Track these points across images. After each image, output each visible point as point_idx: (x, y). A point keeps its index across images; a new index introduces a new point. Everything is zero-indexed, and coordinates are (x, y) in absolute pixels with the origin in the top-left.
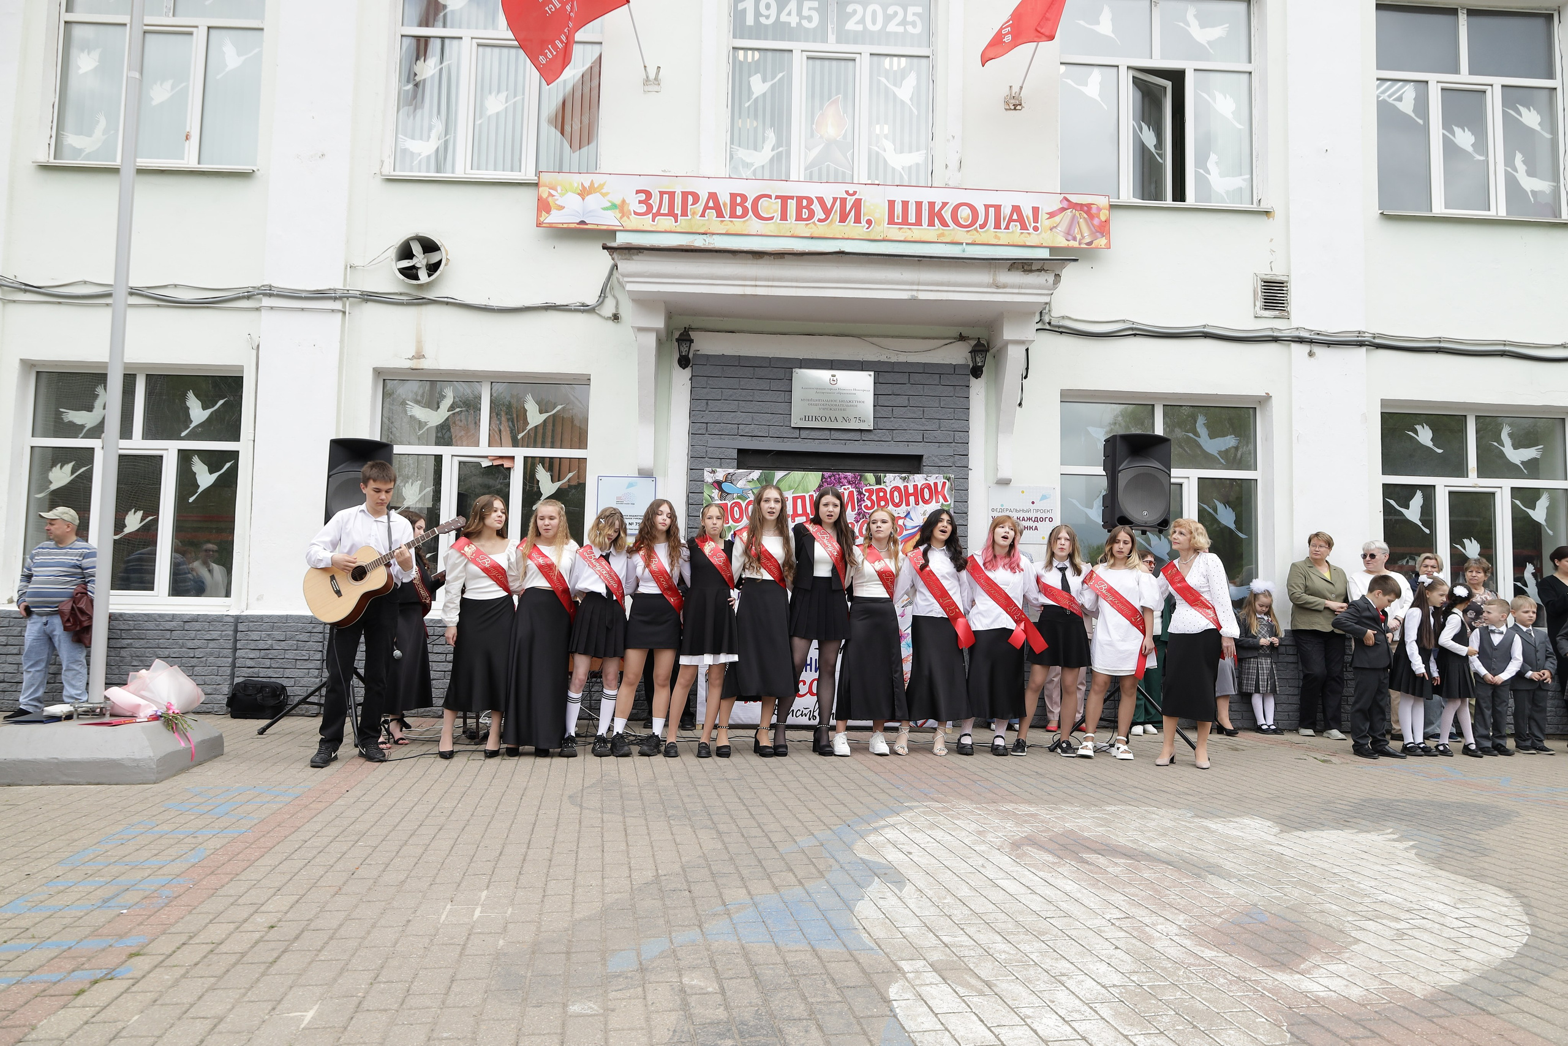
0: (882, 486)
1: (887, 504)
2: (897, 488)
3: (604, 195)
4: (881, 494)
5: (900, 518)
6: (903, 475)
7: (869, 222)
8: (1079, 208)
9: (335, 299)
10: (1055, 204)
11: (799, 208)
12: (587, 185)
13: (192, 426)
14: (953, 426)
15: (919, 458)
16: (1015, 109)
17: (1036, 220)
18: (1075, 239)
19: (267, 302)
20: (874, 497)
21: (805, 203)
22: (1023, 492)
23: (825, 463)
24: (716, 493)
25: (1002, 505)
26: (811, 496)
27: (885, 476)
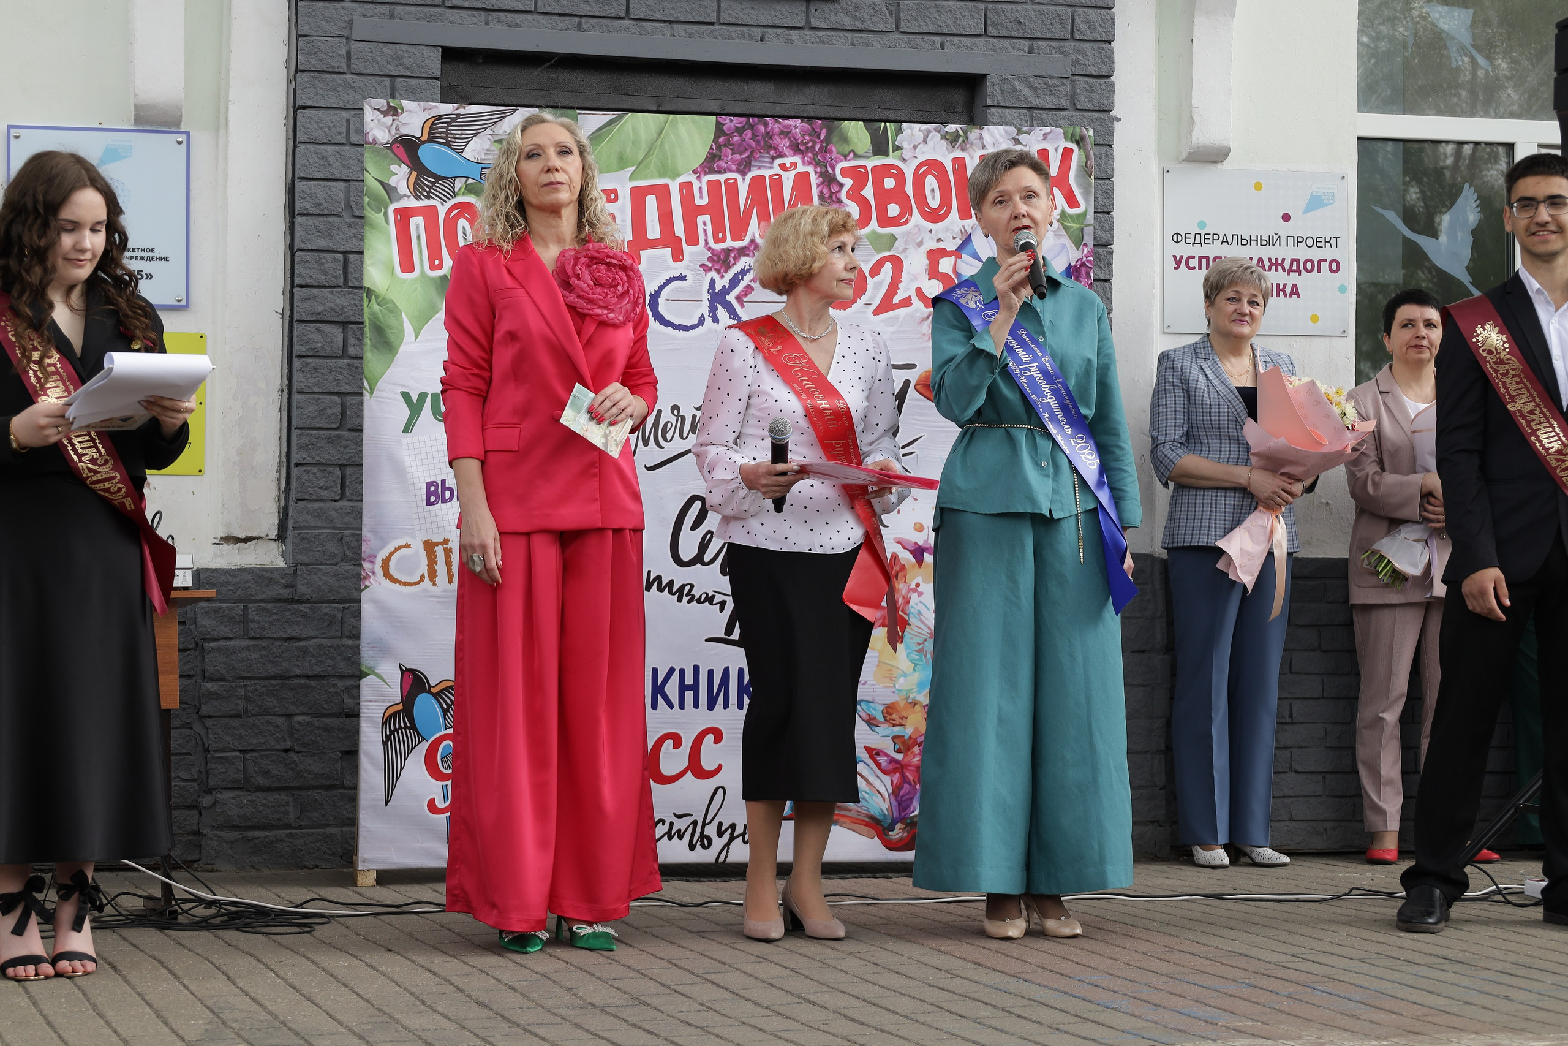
0: (891, 160)
1: (906, 210)
2: (934, 166)
4: (889, 183)
5: (943, 253)
6: (951, 128)
15: (975, 81)
20: (868, 192)
22: (1258, 187)
23: (716, 90)
24: (400, 176)
25: (1202, 224)
26: (687, 187)
27: (899, 131)
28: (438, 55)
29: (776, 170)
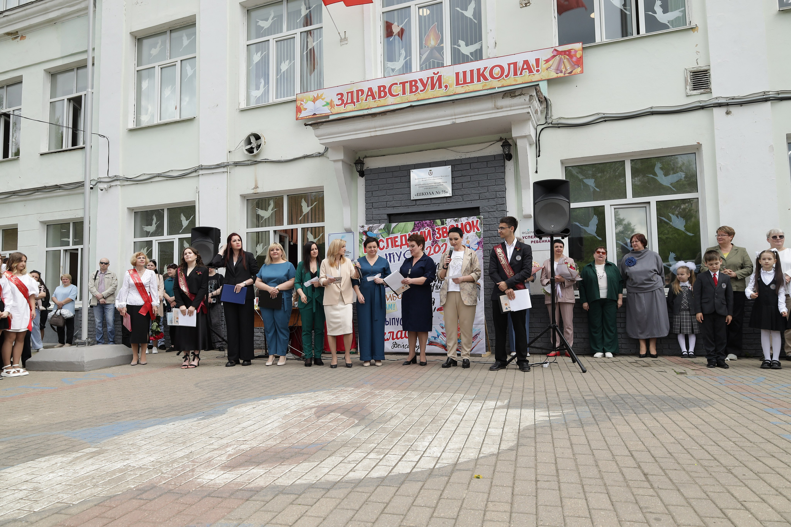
0: (445, 226)
3: (323, 99)
6: (456, 219)
7: (446, 86)
8: (563, 54)
9: (224, 167)
10: (549, 54)
11: (411, 86)
12: (315, 96)
13: (183, 228)
14: (496, 189)
15: (478, 208)
16: (526, 6)
17: (538, 66)
18: (561, 72)
19: (201, 172)
20: (441, 232)
21: (413, 83)
23: (420, 217)
25: (528, 230)
27: (446, 220)
28: (386, 215)
29: (425, 230)
